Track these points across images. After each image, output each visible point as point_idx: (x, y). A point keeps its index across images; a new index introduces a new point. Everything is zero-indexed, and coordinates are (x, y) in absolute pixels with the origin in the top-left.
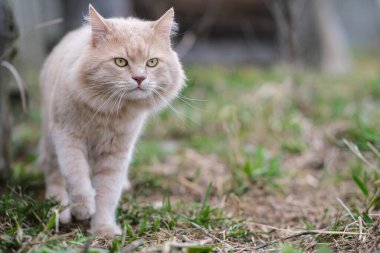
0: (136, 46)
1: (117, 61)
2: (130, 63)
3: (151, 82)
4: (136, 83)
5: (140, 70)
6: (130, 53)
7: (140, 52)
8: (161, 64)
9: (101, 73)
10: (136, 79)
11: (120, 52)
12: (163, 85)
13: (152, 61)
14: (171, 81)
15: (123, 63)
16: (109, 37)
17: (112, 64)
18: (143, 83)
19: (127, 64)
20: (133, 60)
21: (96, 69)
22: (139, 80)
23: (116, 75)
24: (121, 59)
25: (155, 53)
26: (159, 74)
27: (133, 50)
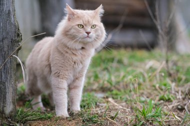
0: (87, 20)
1: (79, 26)
2: (84, 26)
3: (93, 34)
4: (86, 34)
5: (89, 29)
6: (85, 23)
7: (89, 22)
8: (97, 27)
9: (73, 31)
10: (87, 33)
11: (80, 22)
12: (98, 36)
13: (93, 26)
14: (101, 34)
15: (82, 27)
16: (75, 16)
17: (77, 27)
18: (90, 34)
19: (83, 27)
20: (86, 25)
21: (70, 29)
22: (88, 33)
23: (79, 32)
24: (81, 25)
25: (95, 23)
26: (96, 31)
27: (86, 21)
